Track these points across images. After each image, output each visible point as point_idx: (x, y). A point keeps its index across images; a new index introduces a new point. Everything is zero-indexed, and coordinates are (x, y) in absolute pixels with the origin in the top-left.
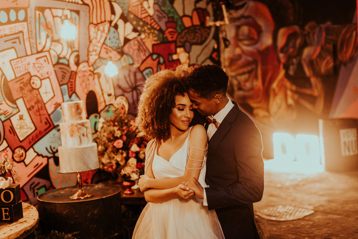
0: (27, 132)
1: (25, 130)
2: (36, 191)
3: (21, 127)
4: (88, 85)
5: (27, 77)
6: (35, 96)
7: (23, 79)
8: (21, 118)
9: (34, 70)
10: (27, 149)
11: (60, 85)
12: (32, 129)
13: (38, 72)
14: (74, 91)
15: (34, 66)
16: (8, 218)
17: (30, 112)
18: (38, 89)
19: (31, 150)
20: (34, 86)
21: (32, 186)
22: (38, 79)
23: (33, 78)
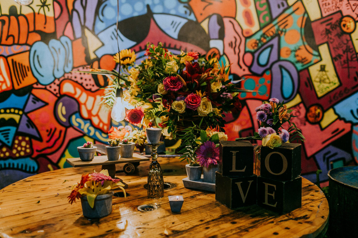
0: (328, 87)
1: (326, 85)
2: (332, 163)
3: (321, 80)
5: (336, 17)
6: (345, 42)
7: (331, 19)
8: (323, 68)
9: (348, 9)
10: (325, 109)
12: (335, 84)
13: (353, 11)
15: (349, 3)
16: (274, 204)
17: (336, 63)
18: (350, 34)
19: (331, 111)
20: (345, 29)
21: (327, 156)
22: (351, 20)
23: (345, 19)
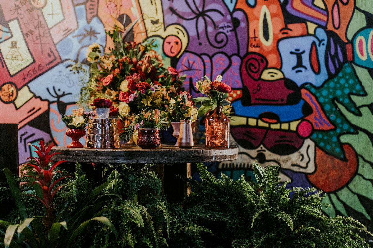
0: (21, 65)
1: (18, 62)
2: (29, 144)
3: (13, 57)
4: (118, 6)
8: (14, 45)
11: (74, 5)
14: (95, 13)
17: (27, 39)
18: (41, 9)
19: (26, 88)
20: (35, 4)
21: (24, 137)
